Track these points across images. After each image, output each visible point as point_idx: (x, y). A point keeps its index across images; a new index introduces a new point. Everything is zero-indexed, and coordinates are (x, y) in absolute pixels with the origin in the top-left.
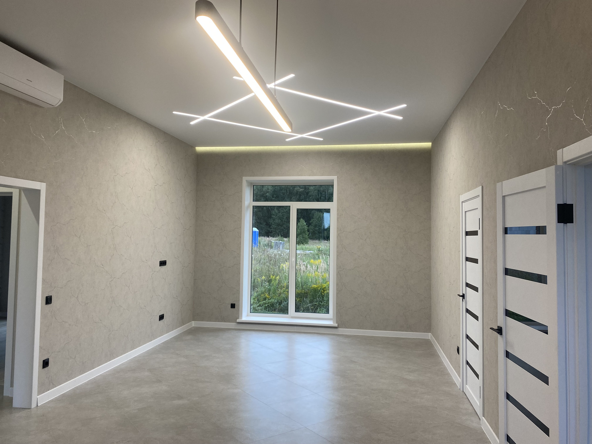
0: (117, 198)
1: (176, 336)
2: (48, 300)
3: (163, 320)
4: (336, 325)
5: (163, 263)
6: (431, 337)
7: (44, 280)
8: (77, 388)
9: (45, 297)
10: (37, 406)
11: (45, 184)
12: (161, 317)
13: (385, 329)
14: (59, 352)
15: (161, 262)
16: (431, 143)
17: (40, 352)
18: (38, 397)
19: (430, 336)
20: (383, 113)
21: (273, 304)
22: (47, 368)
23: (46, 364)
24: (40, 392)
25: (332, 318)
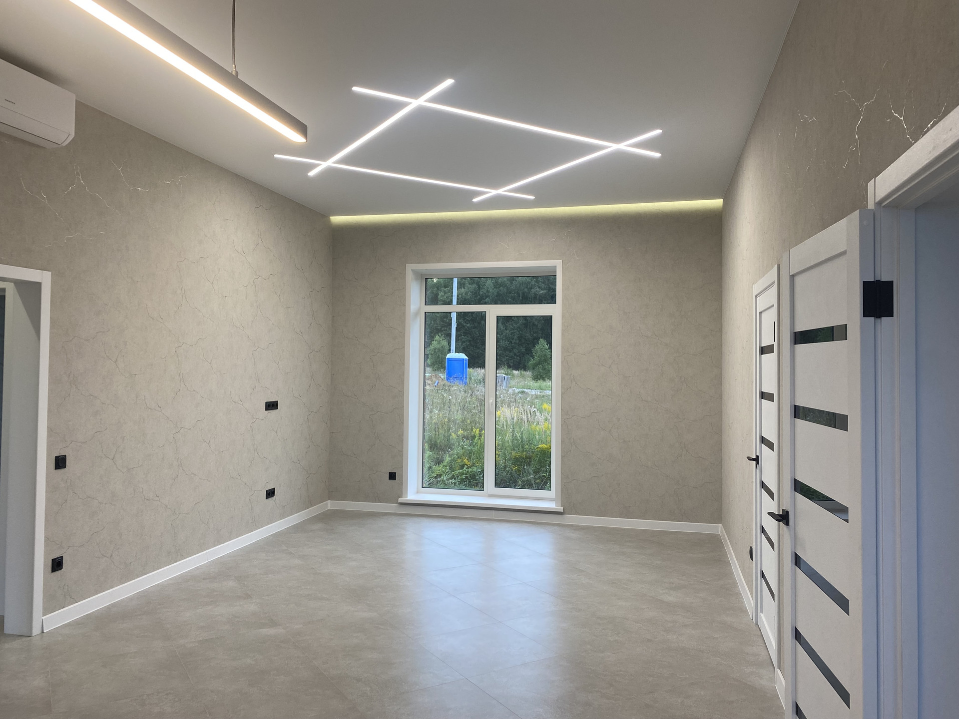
0: (184, 298)
1: (297, 524)
2: (60, 463)
3: (274, 498)
4: (561, 509)
5: (272, 406)
6: (722, 531)
7: (50, 430)
8: (113, 605)
9: (54, 457)
10: (43, 632)
11: (50, 273)
12: (270, 493)
13: (643, 516)
14: (81, 546)
15: (268, 404)
16: (721, 201)
17: (46, 545)
18: (43, 618)
19: (720, 530)
20: (625, 146)
21: (475, 475)
22: (60, 571)
23: (57, 564)
24: (47, 610)
25: (555, 497)
